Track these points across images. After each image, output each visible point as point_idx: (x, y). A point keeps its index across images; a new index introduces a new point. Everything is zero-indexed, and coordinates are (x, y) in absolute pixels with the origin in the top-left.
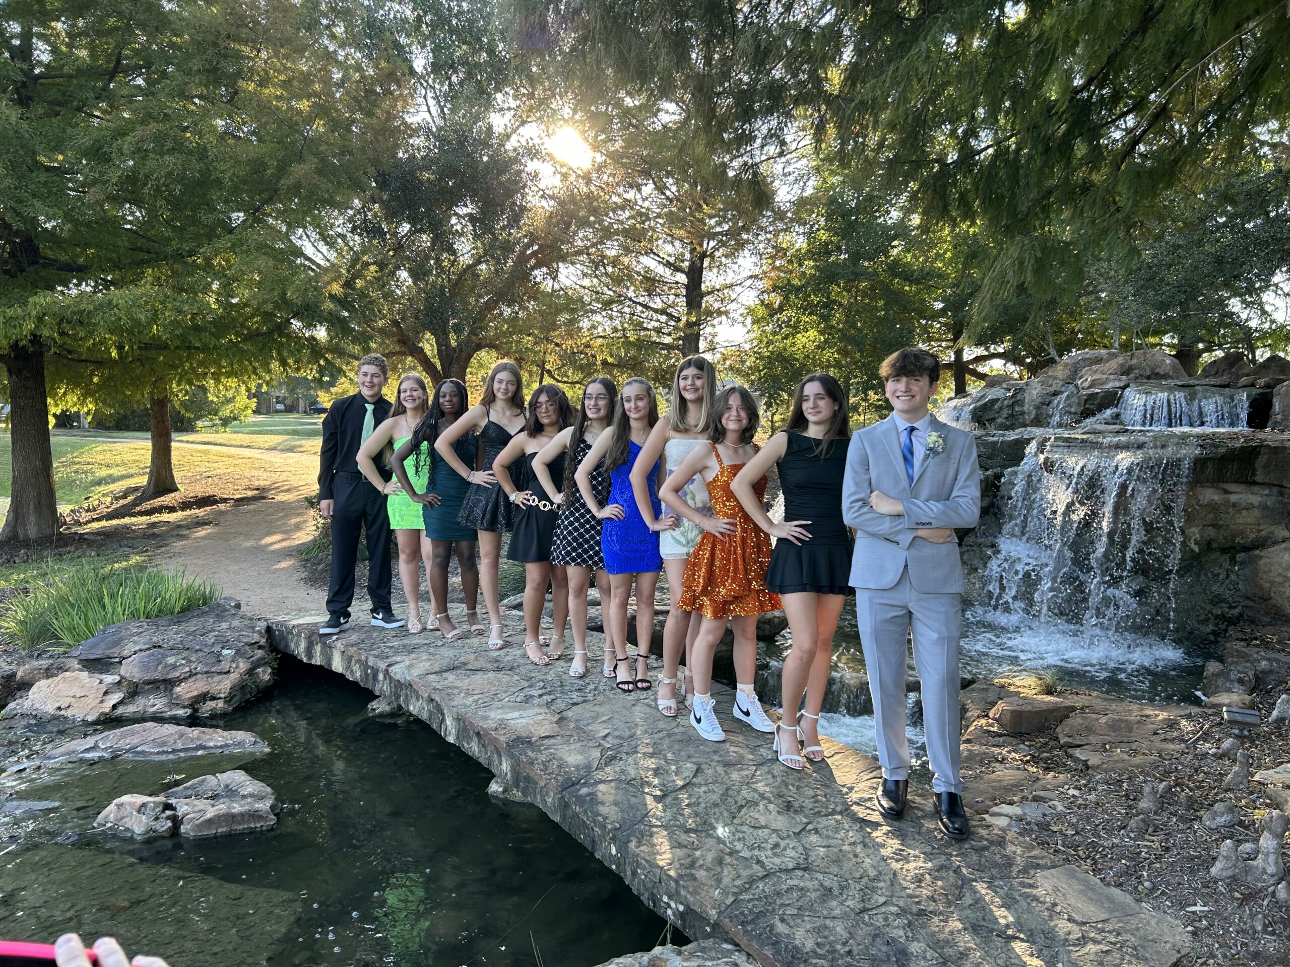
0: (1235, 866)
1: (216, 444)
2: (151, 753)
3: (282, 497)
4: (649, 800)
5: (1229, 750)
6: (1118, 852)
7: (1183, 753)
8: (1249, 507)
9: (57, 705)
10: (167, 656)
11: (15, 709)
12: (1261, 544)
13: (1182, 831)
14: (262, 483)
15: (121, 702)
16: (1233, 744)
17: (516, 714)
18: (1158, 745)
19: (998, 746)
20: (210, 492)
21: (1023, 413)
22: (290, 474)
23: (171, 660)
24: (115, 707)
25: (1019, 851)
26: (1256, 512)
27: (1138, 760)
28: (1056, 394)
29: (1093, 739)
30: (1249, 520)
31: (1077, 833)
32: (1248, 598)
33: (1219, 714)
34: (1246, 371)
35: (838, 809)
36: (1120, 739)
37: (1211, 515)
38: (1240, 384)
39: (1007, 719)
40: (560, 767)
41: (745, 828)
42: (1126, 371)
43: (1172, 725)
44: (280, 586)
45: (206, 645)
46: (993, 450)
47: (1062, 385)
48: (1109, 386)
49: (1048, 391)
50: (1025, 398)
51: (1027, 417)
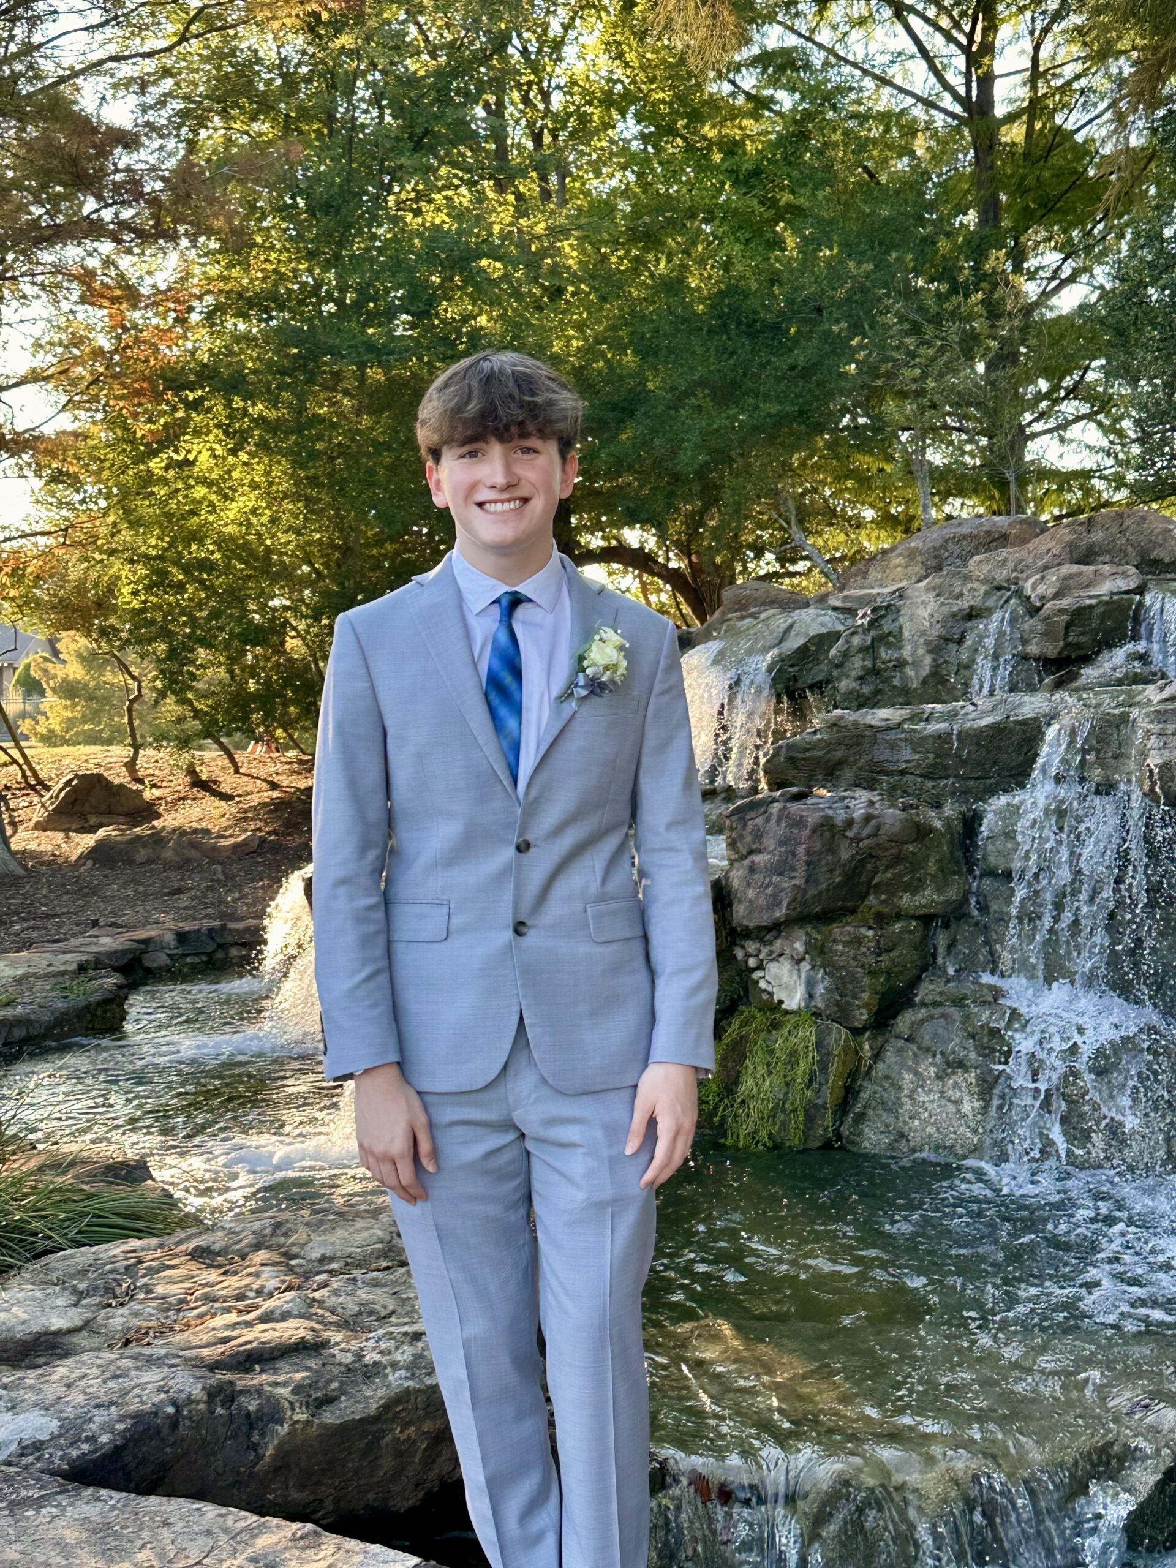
21: (901, 664)
28: (972, 614)
46: (938, 756)
47: (987, 593)
48: (1105, 588)
49: (955, 609)
50: (901, 628)
51: (912, 673)
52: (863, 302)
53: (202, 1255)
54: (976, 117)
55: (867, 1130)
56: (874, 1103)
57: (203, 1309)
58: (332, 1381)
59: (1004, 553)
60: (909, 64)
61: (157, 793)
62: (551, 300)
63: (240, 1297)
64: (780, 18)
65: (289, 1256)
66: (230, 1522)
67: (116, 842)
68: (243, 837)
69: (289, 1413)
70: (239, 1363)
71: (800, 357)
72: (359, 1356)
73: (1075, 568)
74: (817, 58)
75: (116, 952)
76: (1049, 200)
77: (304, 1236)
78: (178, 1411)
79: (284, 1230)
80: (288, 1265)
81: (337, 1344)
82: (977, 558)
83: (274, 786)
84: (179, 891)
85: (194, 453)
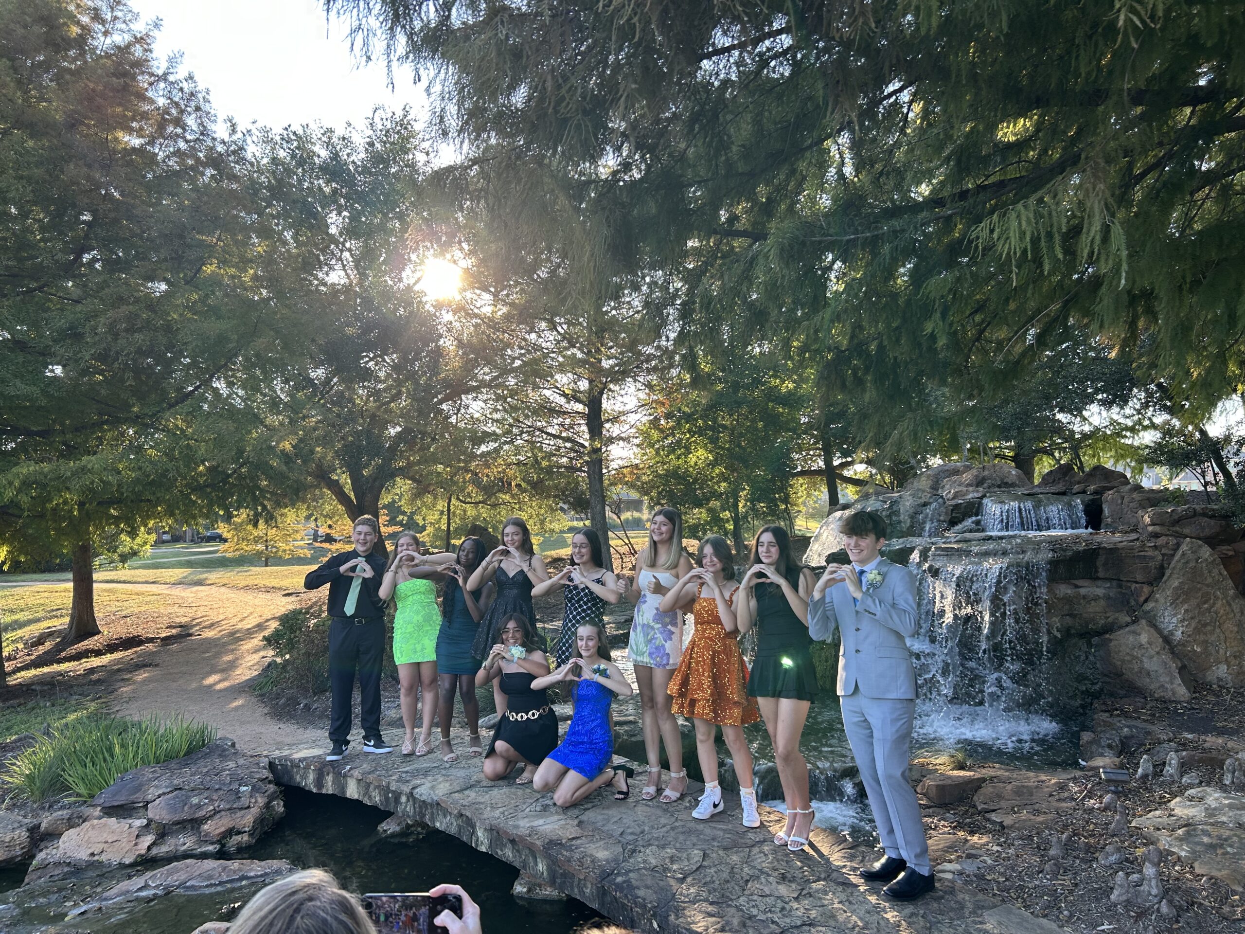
0: (1127, 892)
1: (120, 582)
2: (200, 887)
3: (208, 634)
4: (672, 882)
5: (1110, 804)
6: (1042, 891)
7: (1075, 810)
8: (1096, 598)
9: (90, 851)
10: (190, 797)
11: (46, 859)
12: (1109, 629)
13: (1085, 870)
14: (184, 620)
15: (154, 844)
16: (1112, 799)
17: (541, 822)
18: (1055, 804)
19: (930, 816)
20: (134, 631)
21: (900, 522)
22: (206, 609)
23: (195, 800)
24: (149, 848)
25: (967, 898)
26: (1102, 603)
27: (1040, 819)
28: (925, 505)
29: (1003, 804)
30: (1097, 609)
31: (1007, 880)
32: (1106, 675)
33: (1098, 775)
34: (1077, 479)
35: (823, 876)
36: (1024, 802)
37: (1067, 607)
38: (1074, 491)
39: (933, 793)
40: (593, 861)
41: (755, 897)
42: (979, 482)
43: (1062, 787)
44: (249, 722)
45: (224, 784)
47: (930, 497)
48: (970, 496)
49: (919, 503)
50: (900, 509)
51: (903, 526)
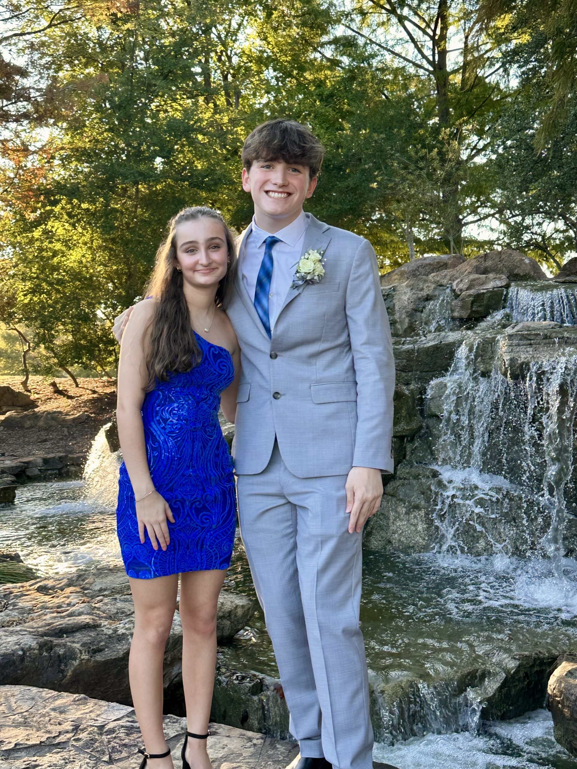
21: (394, 322)
28: (430, 298)
46: (408, 361)
47: (435, 288)
48: (490, 285)
49: (420, 296)
50: (394, 305)
51: (399, 327)
52: (381, 156)
53: (43, 590)
54: (437, 70)
55: (373, 540)
56: (376, 526)
57: (41, 612)
58: (101, 641)
59: (445, 272)
60: (406, 45)
61: (37, 396)
62: (232, 156)
63: (59, 607)
64: (343, 22)
65: (84, 589)
66: (44, 694)
67: (15, 417)
68: (78, 414)
69: (79, 655)
70: (56, 633)
71: (350, 182)
72: (115, 631)
73: (476, 276)
74: (361, 41)
75: (12, 467)
76: (472, 111)
77: (92, 580)
78: (24, 653)
79: (83, 578)
80: (83, 593)
81: (105, 626)
82: (432, 274)
83: (94, 392)
84: (45, 441)
85: (55, 228)
